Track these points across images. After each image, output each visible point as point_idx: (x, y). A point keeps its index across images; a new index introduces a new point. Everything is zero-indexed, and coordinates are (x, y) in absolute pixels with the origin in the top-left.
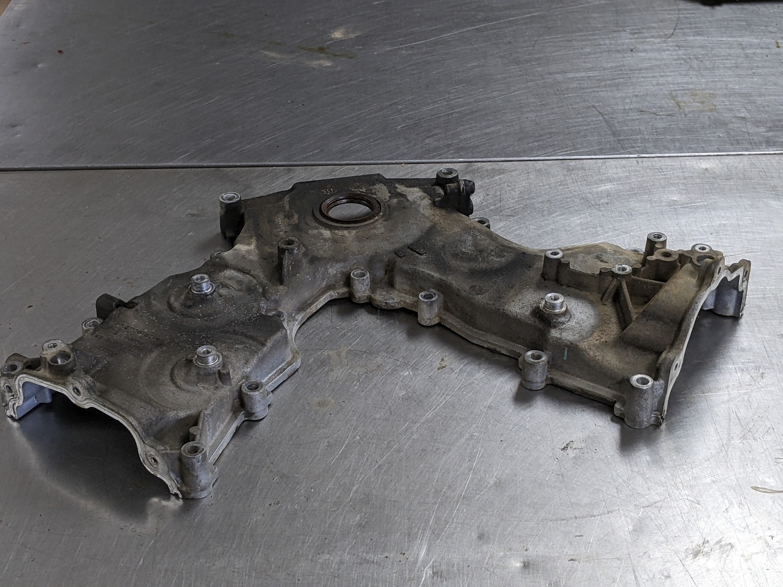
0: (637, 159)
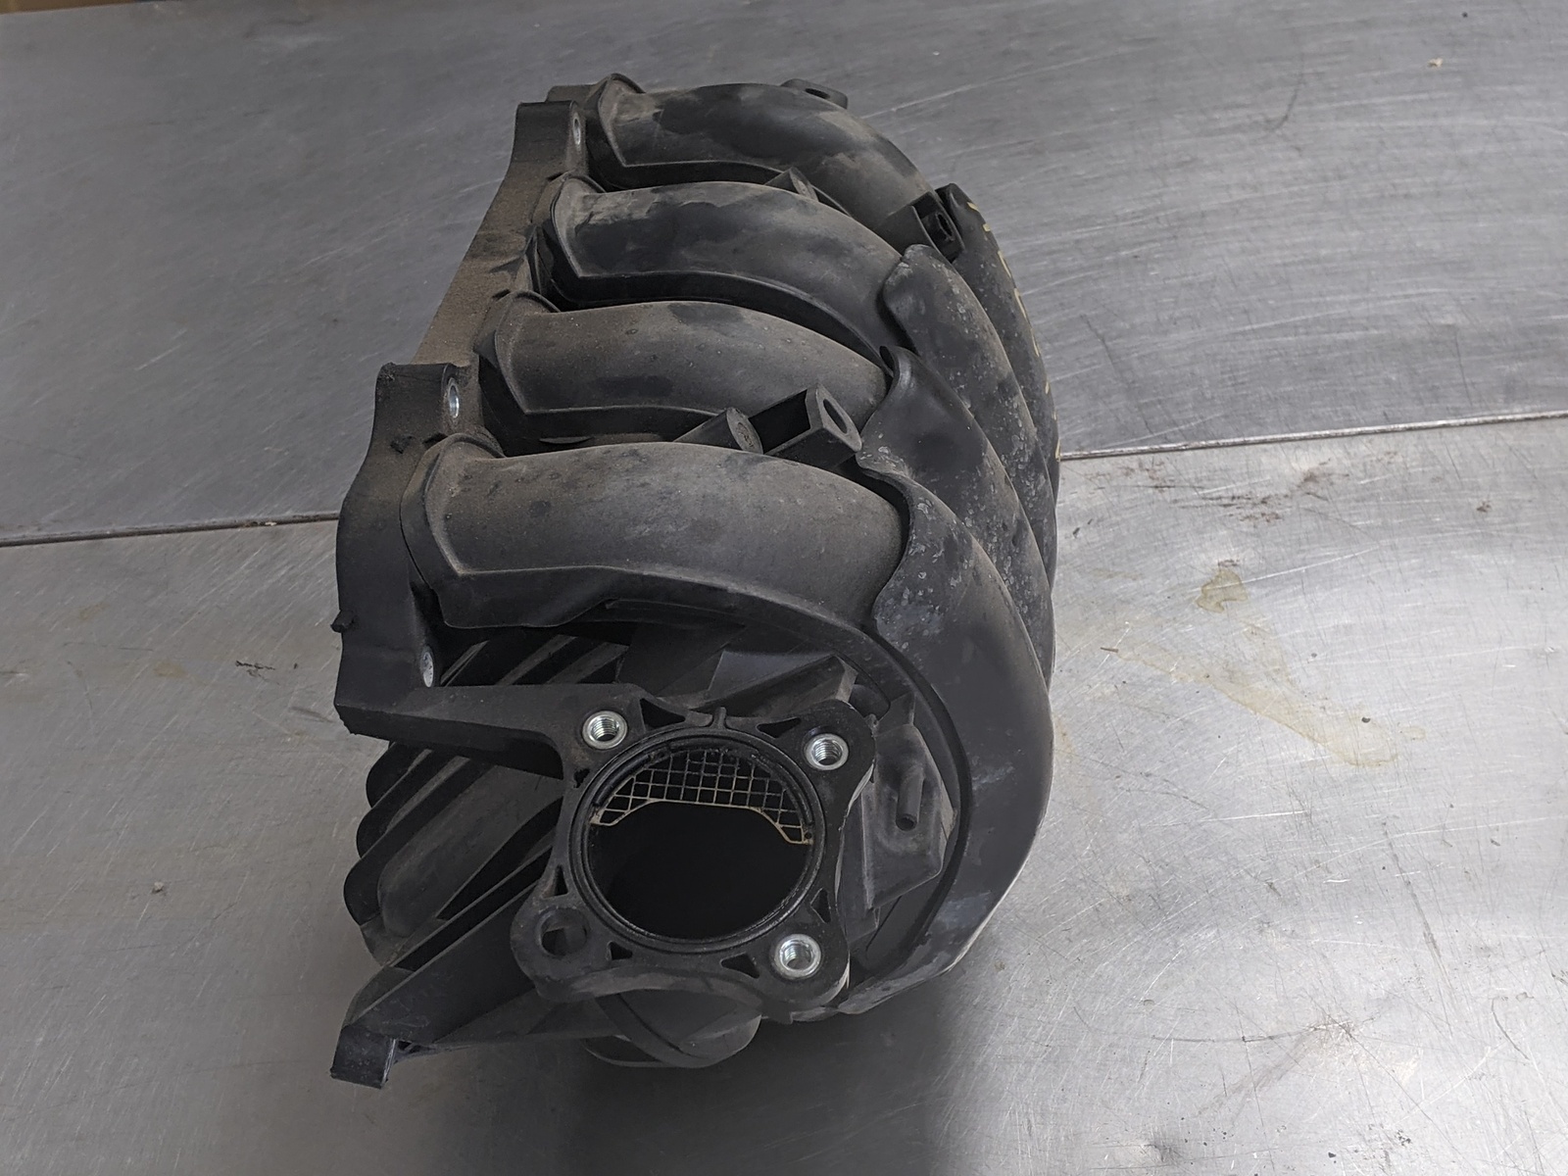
0: (1141, 457)
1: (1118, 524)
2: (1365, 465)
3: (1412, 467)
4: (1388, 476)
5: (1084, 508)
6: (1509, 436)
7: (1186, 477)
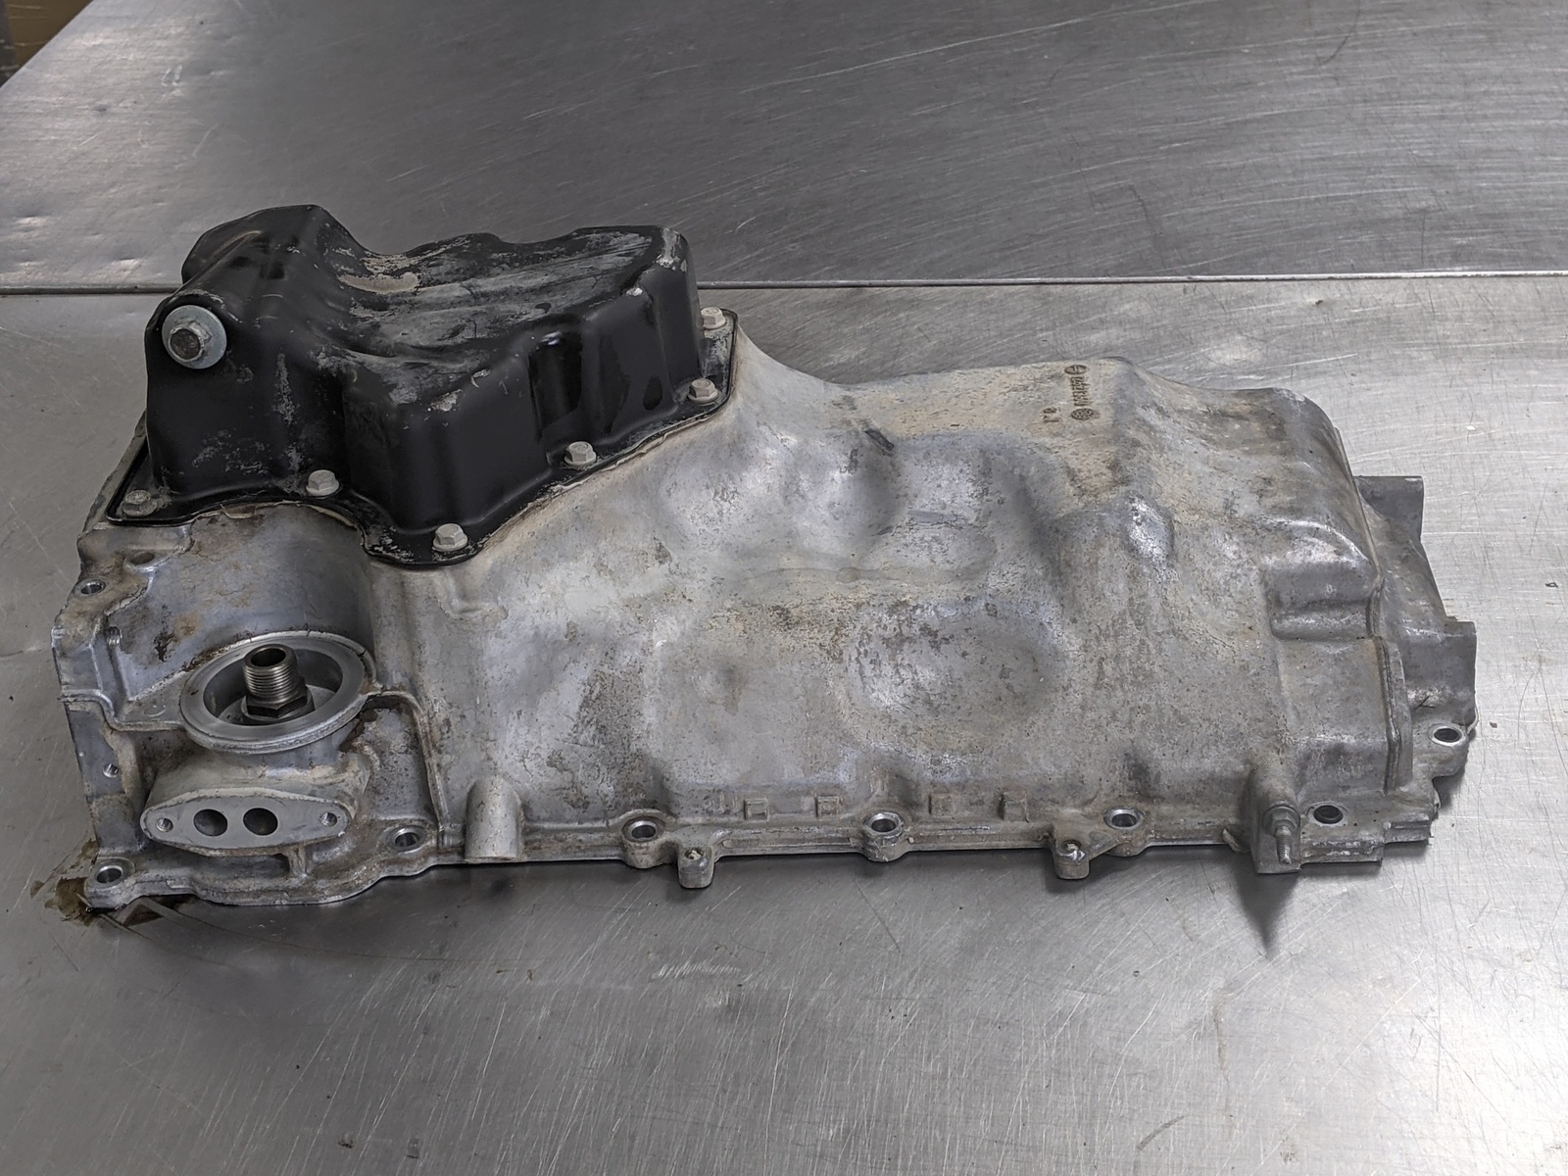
1: (1158, 328)
2: (1361, 299)
3: (1397, 303)
4: (1378, 307)
5: (1134, 316)
6: (1481, 287)
7: (1219, 300)
